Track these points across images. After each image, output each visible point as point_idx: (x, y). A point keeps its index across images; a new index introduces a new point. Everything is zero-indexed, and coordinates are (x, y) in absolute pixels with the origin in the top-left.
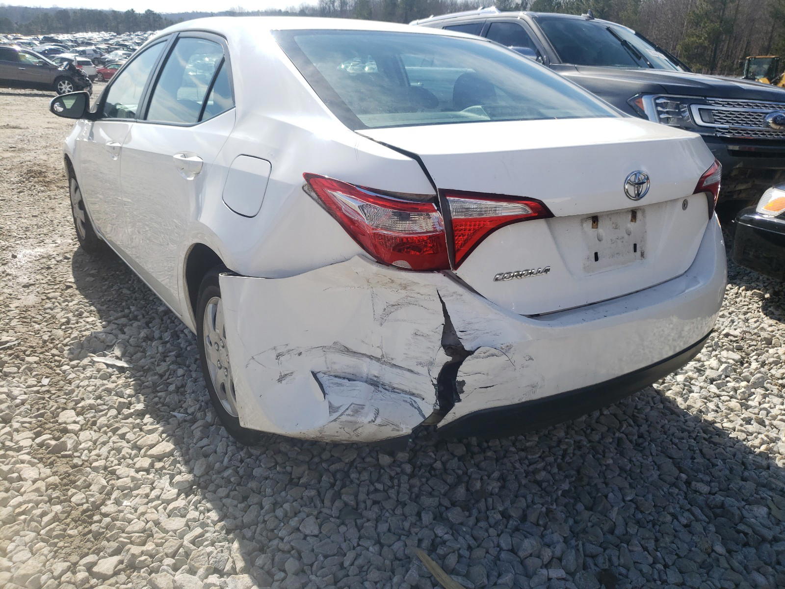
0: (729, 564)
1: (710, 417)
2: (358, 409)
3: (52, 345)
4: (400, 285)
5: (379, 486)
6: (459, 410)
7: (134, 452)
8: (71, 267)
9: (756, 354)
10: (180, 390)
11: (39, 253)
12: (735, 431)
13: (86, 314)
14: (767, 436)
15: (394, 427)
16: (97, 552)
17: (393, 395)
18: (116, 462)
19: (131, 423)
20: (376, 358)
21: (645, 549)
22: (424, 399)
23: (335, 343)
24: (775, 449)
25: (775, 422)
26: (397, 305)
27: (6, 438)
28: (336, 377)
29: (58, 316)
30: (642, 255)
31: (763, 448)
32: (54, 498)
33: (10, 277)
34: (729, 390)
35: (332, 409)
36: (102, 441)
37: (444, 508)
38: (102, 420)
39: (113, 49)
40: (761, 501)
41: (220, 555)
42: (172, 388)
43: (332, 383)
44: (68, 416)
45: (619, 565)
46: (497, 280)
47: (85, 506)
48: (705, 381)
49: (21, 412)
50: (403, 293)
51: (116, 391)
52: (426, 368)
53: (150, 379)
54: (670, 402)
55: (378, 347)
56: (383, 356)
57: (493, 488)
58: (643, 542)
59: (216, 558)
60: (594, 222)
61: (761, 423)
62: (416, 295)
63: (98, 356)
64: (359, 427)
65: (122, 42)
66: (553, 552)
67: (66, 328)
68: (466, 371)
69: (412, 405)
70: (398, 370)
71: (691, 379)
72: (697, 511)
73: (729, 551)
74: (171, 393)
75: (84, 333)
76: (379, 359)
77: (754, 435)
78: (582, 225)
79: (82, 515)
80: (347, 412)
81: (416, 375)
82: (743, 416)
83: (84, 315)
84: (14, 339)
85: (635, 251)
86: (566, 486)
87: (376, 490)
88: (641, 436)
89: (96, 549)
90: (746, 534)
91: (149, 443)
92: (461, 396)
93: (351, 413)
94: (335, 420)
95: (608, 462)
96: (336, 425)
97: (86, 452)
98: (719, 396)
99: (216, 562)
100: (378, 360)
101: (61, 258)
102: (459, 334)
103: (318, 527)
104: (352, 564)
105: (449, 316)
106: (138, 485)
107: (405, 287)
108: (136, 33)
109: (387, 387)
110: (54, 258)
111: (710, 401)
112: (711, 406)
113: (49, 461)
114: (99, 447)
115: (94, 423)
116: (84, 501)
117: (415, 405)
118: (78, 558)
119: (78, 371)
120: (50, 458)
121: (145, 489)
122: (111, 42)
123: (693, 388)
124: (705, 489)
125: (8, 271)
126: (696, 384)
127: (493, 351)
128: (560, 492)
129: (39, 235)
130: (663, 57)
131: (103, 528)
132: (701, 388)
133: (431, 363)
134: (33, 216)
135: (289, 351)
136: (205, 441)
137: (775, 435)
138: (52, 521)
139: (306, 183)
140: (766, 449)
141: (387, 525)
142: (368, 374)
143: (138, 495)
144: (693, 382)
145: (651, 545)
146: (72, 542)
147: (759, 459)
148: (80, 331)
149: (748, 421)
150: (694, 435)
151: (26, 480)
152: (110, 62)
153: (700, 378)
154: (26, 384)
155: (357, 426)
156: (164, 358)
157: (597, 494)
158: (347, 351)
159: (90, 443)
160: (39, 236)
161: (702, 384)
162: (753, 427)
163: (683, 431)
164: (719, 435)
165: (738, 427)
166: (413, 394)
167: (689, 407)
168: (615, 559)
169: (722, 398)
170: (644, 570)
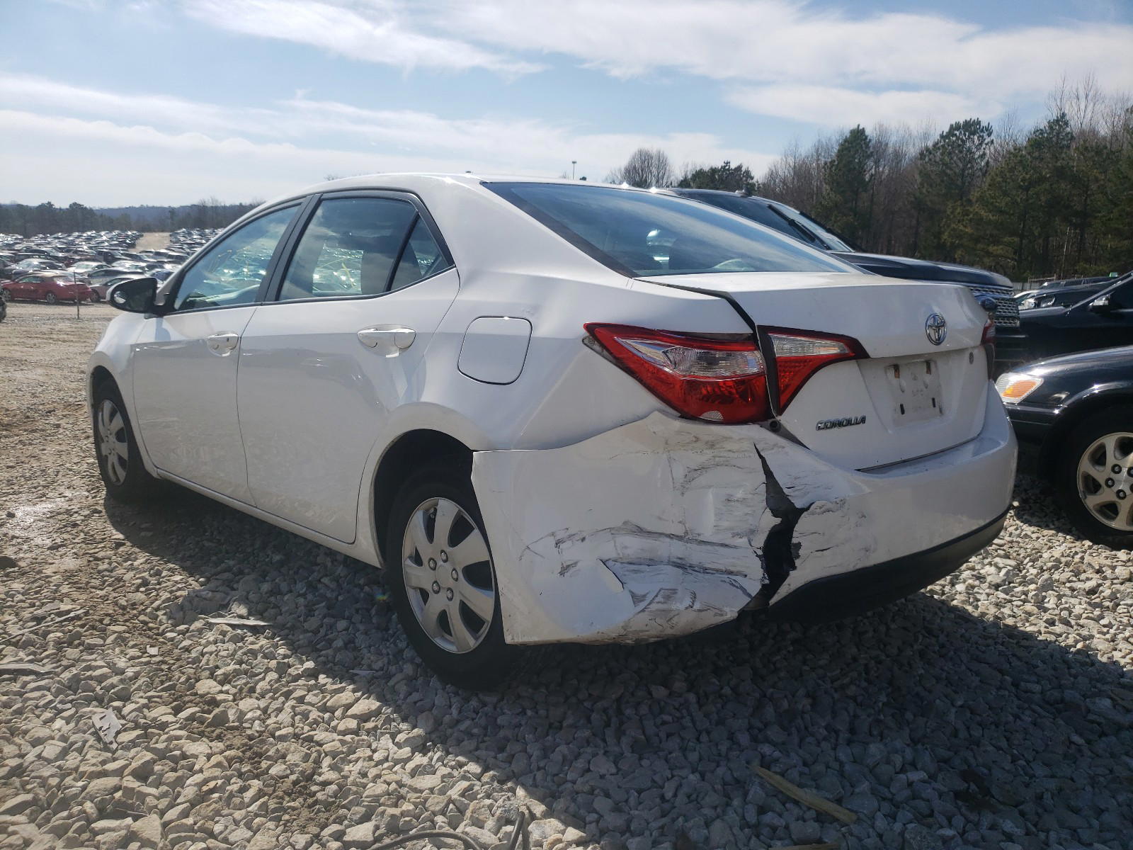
0: (1092, 752)
1: (1010, 621)
2: (670, 595)
3: (135, 612)
4: (707, 443)
5: (667, 718)
6: (796, 579)
7: (327, 715)
8: (108, 522)
9: (1030, 561)
10: (349, 644)
11: (47, 510)
12: (1041, 634)
13: (164, 573)
14: (1079, 635)
15: (717, 611)
16: (339, 820)
17: (707, 576)
18: (307, 728)
19: (304, 685)
20: (677, 536)
21: (999, 748)
22: (746, 576)
23: (625, 523)
24: (1093, 646)
25: (1082, 622)
26: (702, 468)
27: (138, 715)
28: (631, 563)
29: (127, 577)
30: (941, 411)
31: (1079, 646)
32: (246, 772)
33: (19, 540)
34: (1019, 595)
35: (636, 599)
36: (275, 707)
37: (756, 731)
38: (261, 686)
39: (22, 257)
40: (1100, 694)
41: (508, 803)
42: (339, 643)
43: (628, 571)
44: (207, 686)
45: (977, 765)
46: (819, 428)
47: (293, 777)
48: (989, 588)
49: (140, 686)
50: (709, 454)
51: (263, 653)
52: (745, 540)
53: (302, 638)
54: (959, 611)
55: (680, 522)
56: (686, 533)
57: (804, 706)
58: (994, 742)
59: (503, 806)
60: (896, 371)
61: (1067, 623)
62: (725, 454)
63: (212, 617)
64: (674, 616)
65: (35, 248)
66: (903, 757)
67: (146, 590)
68: (802, 531)
69: (732, 584)
70: (709, 547)
71: (973, 587)
72: (1037, 708)
73: (1089, 742)
74: (339, 649)
75: (178, 593)
76: (681, 536)
77: (1064, 635)
78: (886, 373)
79: (294, 786)
80: (657, 599)
81: (732, 549)
82: (1045, 618)
83: (163, 575)
84: (79, 607)
85: (934, 406)
86: (883, 698)
87: (664, 723)
88: (942, 646)
89: (337, 818)
90: (1099, 724)
91: (345, 702)
92: (797, 562)
93: (662, 600)
94: (643, 611)
95: (920, 672)
96: (645, 617)
97: (257, 722)
98: (1010, 601)
99: (505, 811)
100: (680, 538)
101: (87, 512)
102: (786, 491)
103: (613, 765)
104: (675, 795)
105: (771, 473)
106: (353, 749)
107: (712, 445)
108: (56, 236)
109: (696, 569)
110: (76, 512)
111: (1004, 607)
112: (1006, 611)
113: (214, 735)
114: (273, 715)
115: (252, 690)
116: (289, 772)
117: (737, 585)
118: (319, 830)
119: (193, 636)
120: (214, 731)
121: (363, 752)
122: (17, 247)
123: (978, 596)
124: (1037, 688)
125: (11, 533)
126: (981, 591)
127: (830, 506)
128: (880, 704)
129: (35, 488)
130: (836, 239)
131: (331, 797)
132: (988, 595)
133: (752, 532)
134: (8, 467)
135: (570, 536)
136: (415, 696)
137: (1087, 633)
138: (257, 797)
139: (587, 334)
140: (1084, 646)
141: (697, 753)
142: (669, 557)
143: (359, 758)
144: (976, 590)
145: (1004, 744)
146: (299, 815)
147: (1079, 657)
148: (171, 592)
149: (1051, 623)
150: (1000, 641)
151: (196, 757)
152: (19, 274)
153: (983, 586)
154: (128, 656)
155: (672, 614)
156: (310, 612)
157: (922, 702)
158: (640, 531)
159: (259, 712)
160: (34, 490)
161: (987, 591)
162: (1059, 628)
163: (986, 638)
164: (1027, 639)
165: (1043, 630)
166: (731, 573)
167: (983, 614)
168: (972, 761)
169: (1014, 603)
170: (1007, 768)
